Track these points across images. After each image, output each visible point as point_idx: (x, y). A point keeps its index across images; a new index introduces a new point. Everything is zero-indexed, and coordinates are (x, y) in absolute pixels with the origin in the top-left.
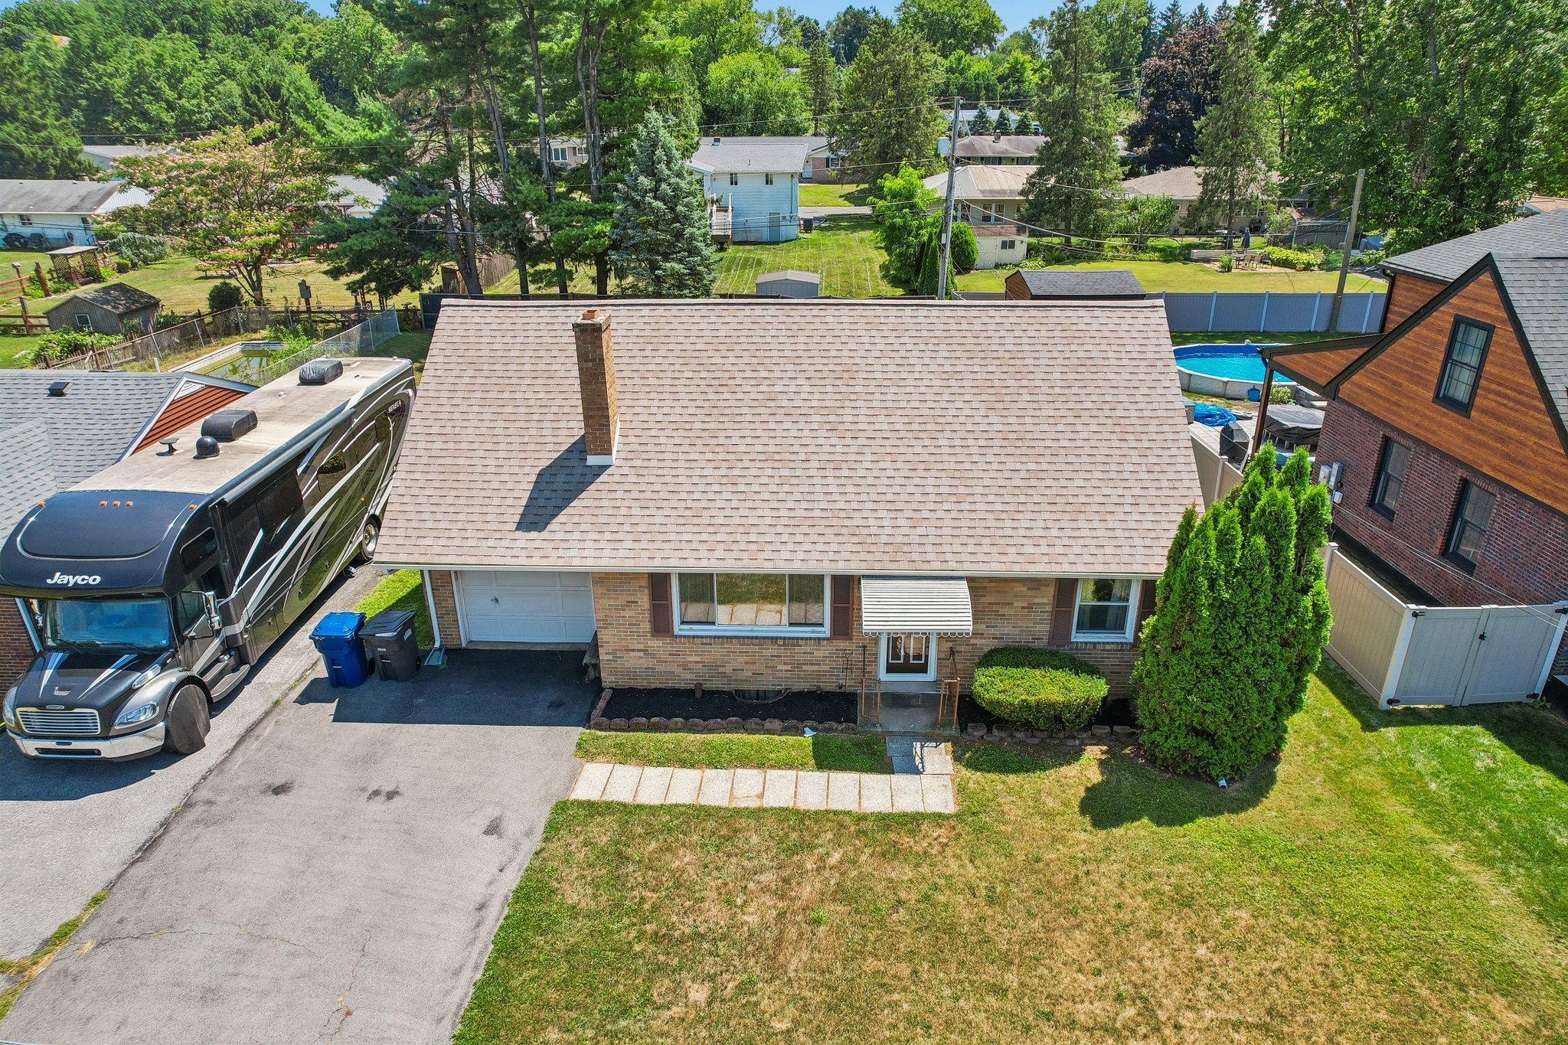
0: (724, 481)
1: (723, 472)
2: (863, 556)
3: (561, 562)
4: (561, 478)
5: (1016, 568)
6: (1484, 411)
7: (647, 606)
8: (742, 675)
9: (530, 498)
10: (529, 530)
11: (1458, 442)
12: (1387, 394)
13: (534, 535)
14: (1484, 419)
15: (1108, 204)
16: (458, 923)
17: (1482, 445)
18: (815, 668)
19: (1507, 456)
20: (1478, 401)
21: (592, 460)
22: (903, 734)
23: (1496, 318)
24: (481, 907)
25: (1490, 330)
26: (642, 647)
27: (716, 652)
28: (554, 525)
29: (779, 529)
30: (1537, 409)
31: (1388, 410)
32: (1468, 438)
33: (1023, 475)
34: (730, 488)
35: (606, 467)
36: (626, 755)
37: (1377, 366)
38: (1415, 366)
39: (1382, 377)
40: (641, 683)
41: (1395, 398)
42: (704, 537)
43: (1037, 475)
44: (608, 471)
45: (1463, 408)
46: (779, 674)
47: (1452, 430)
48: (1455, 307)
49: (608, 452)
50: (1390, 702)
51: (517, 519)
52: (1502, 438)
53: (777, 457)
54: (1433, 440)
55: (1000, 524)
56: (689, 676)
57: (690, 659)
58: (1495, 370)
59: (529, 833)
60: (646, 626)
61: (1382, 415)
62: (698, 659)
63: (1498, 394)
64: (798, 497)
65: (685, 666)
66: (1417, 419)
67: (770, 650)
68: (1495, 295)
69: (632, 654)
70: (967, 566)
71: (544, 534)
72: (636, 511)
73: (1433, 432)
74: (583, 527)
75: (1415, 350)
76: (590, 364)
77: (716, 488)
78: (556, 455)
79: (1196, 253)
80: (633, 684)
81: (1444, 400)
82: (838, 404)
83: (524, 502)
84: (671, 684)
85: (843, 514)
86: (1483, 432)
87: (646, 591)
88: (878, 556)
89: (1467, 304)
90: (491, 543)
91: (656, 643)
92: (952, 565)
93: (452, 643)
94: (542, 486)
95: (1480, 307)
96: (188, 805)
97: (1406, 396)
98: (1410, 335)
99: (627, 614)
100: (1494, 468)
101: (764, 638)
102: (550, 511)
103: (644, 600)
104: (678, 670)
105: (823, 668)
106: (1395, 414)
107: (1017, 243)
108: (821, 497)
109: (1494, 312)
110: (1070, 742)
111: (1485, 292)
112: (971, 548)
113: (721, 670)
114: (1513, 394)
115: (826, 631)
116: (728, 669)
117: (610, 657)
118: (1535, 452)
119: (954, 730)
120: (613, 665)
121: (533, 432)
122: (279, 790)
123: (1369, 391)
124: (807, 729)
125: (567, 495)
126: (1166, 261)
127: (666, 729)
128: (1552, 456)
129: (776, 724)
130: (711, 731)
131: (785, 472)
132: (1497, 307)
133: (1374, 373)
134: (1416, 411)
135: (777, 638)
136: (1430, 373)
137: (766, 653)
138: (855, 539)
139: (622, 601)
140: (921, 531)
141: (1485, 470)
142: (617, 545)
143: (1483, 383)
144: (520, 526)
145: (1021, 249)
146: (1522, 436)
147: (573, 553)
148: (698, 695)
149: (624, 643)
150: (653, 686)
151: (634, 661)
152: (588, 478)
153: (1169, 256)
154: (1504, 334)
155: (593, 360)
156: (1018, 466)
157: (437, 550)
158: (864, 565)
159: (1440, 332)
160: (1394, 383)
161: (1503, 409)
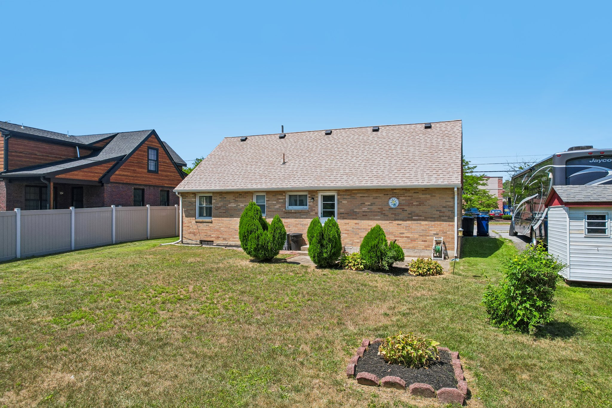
6: (161, 171)
11: (157, 181)
12: (132, 175)
17: (163, 179)
20: (159, 169)
25: (157, 150)
31: (133, 180)
32: (160, 179)
37: (125, 166)
38: (139, 163)
41: (135, 175)
45: (156, 172)
47: (155, 178)
48: (147, 144)
52: (166, 176)
58: (161, 160)
63: (163, 165)
66: (144, 179)
68: (156, 140)
73: (150, 181)
75: (138, 158)
86: (162, 176)
89: (150, 143)
95: (153, 144)
97: (138, 173)
100: (167, 184)
106: (136, 180)
109: (157, 145)
114: (167, 165)
118: (174, 177)
123: (123, 175)
128: (177, 176)
136: (144, 164)
143: (159, 164)
154: (161, 150)
161: (166, 169)
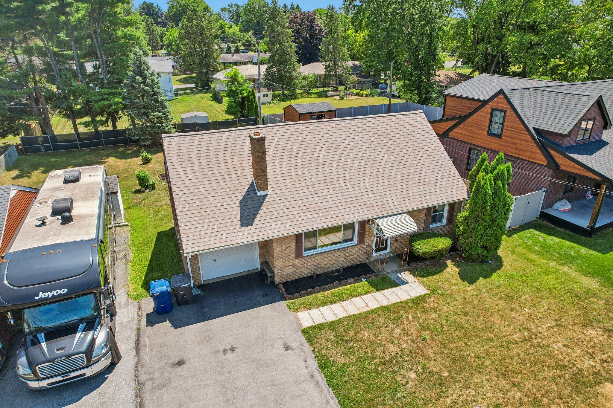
0: (313, 193)
1: (311, 190)
2: (372, 211)
3: (265, 236)
4: (250, 203)
5: (419, 206)
6: (506, 136)
7: (294, 247)
8: (327, 266)
9: (241, 213)
10: (246, 226)
11: (498, 146)
12: (469, 134)
13: (249, 228)
14: (507, 139)
15: (297, 78)
16: (310, 386)
17: (507, 146)
18: (352, 257)
19: (517, 149)
20: (504, 133)
21: (260, 193)
22: (393, 272)
23: (506, 108)
24: (312, 376)
25: (505, 112)
26: (291, 264)
27: (318, 259)
28: (256, 222)
29: (340, 207)
30: (526, 134)
31: (470, 139)
32: (502, 145)
33: (408, 174)
34: (316, 195)
35: (266, 195)
36: (309, 306)
37: (463, 126)
38: (479, 125)
39: (466, 129)
40: (290, 279)
41: (472, 135)
42: (315, 215)
43: (410, 174)
44: (268, 197)
45: (499, 136)
46: (340, 262)
47: (496, 143)
48: (491, 105)
49: (266, 189)
50: (509, 227)
51: (239, 222)
52: (513, 144)
53: (327, 181)
54: (489, 147)
55: (408, 192)
56: (308, 271)
57: (309, 264)
58: (509, 124)
59: (302, 345)
60: (293, 255)
61: (468, 141)
62: (312, 264)
63: (511, 131)
64: (341, 194)
65: (307, 268)
66: (482, 141)
67: (338, 254)
68: (505, 101)
69: (288, 268)
70: (405, 208)
71: (254, 227)
72: (285, 211)
73: (489, 144)
74: (268, 221)
75: (478, 120)
76: (260, 154)
77: (311, 196)
78: (244, 194)
79: (329, 94)
80: (287, 280)
81: (490, 134)
82: (339, 158)
83: (239, 215)
84: (301, 276)
85: (358, 198)
86: (507, 142)
87: (294, 241)
88: (377, 211)
89: (495, 104)
90: (233, 234)
91: (297, 261)
92: (400, 209)
93: (198, 283)
94: (244, 207)
95: (500, 105)
96: (140, 384)
97: (476, 134)
98: (475, 115)
99: (286, 252)
100: (513, 153)
101: (336, 250)
102: (252, 217)
103: (293, 245)
104: (304, 270)
105: (355, 256)
106: (473, 140)
107: (269, 95)
108: (349, 193)
109: (506, 106)
110: (441, 261)
111: (501, 101)
112: (403, 202)
113: (320, 266)
114: (516, 130)
115: (355, 242)
116: (322, 265)
117: (279, 271)
118: (526, 147)
119: (407, 267)
120: (280, 274)
121: (229, 186)
122: (180, 363)
123: (461, 134)
124: (362, 279)
125: (256, 209)
126: (319, 97)
127: (314, 293)
128: (532, 147)
129: (351, 280)
130: (330, 289)
131: (333, 186)
132: (506, 105)
133: (462, 128)
134: (481, 139)
135: (340, 249)
136: (485, 126)
137: (336, 255)
138: (366, 206)
139: (284, 247)
140: (386, 199)
141: (509, 154)
142: (285, 225)
143: (505, 128)
144: (242, 225)
145: (270, 97)
146: (521, 142)
147: (269, 231)
148: (315, 277)
149: (284, 264)
150: (294, 279)
151: (288, 271)
152: (261, 201)
153: (320, 95)
154: (510, 113)
155: (262, 152)
156: (405, 172)
157: (211, 242)
158: (373, 215)
159: (487, 113)
160: (471, 130)
